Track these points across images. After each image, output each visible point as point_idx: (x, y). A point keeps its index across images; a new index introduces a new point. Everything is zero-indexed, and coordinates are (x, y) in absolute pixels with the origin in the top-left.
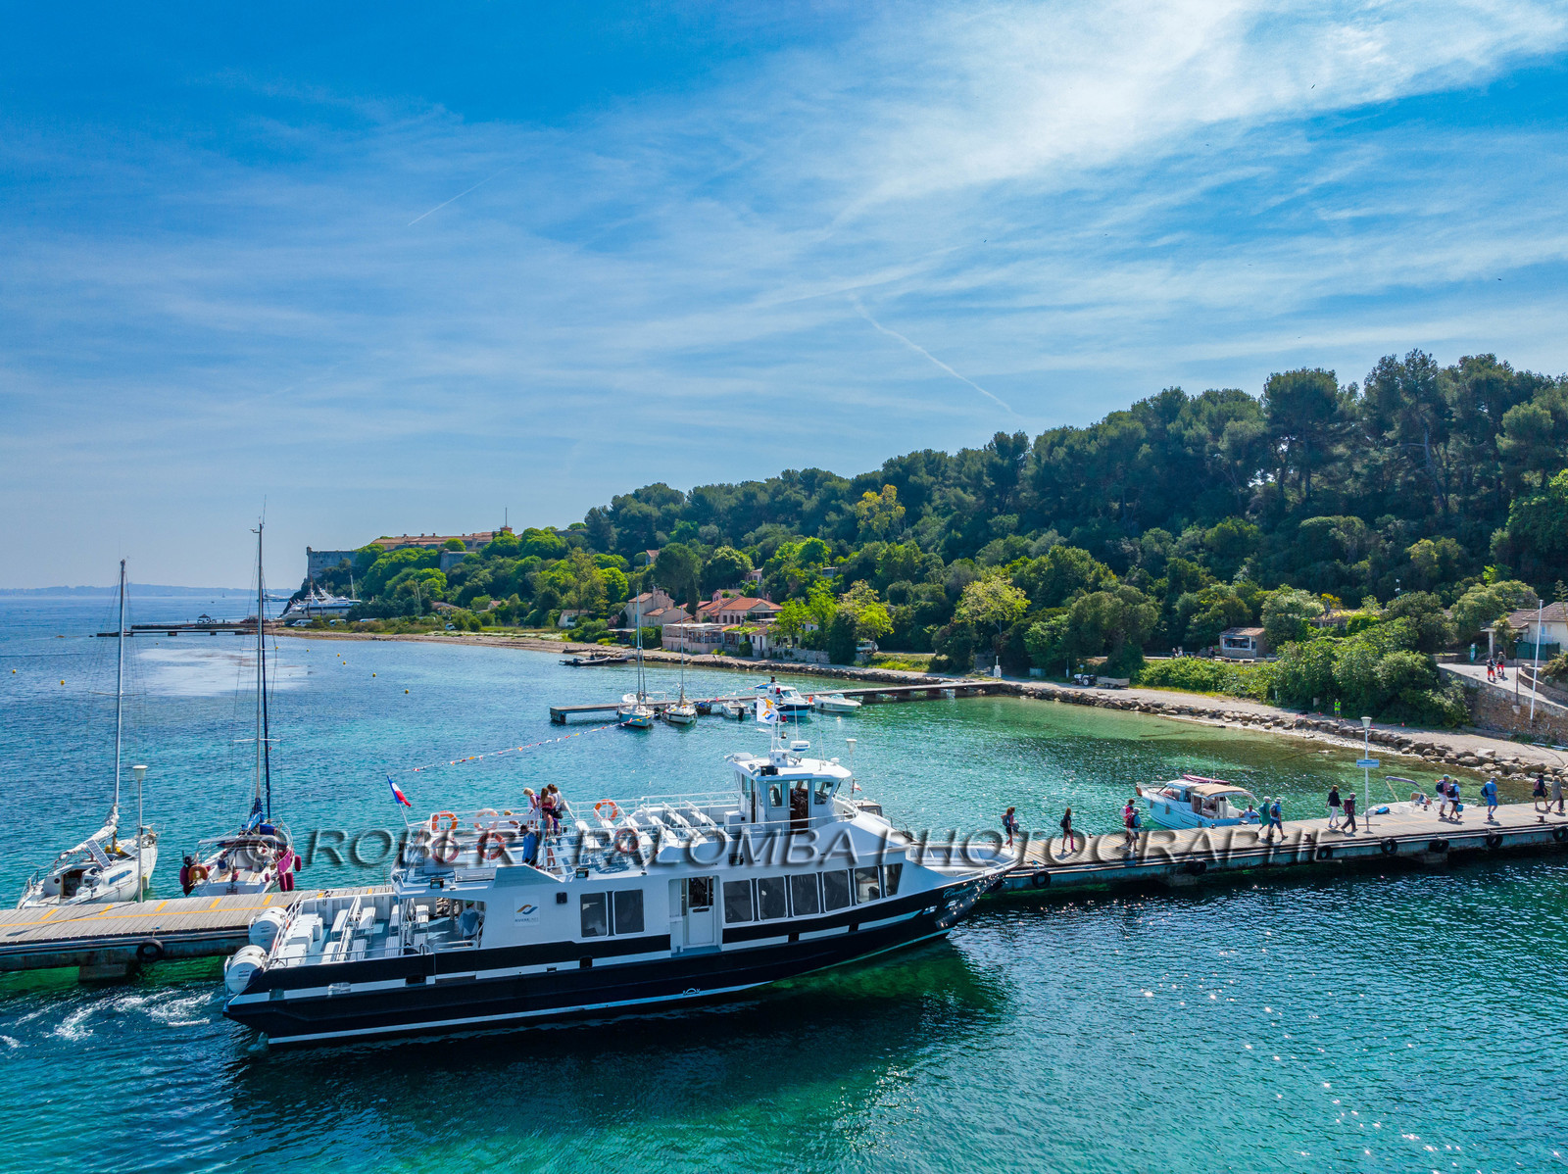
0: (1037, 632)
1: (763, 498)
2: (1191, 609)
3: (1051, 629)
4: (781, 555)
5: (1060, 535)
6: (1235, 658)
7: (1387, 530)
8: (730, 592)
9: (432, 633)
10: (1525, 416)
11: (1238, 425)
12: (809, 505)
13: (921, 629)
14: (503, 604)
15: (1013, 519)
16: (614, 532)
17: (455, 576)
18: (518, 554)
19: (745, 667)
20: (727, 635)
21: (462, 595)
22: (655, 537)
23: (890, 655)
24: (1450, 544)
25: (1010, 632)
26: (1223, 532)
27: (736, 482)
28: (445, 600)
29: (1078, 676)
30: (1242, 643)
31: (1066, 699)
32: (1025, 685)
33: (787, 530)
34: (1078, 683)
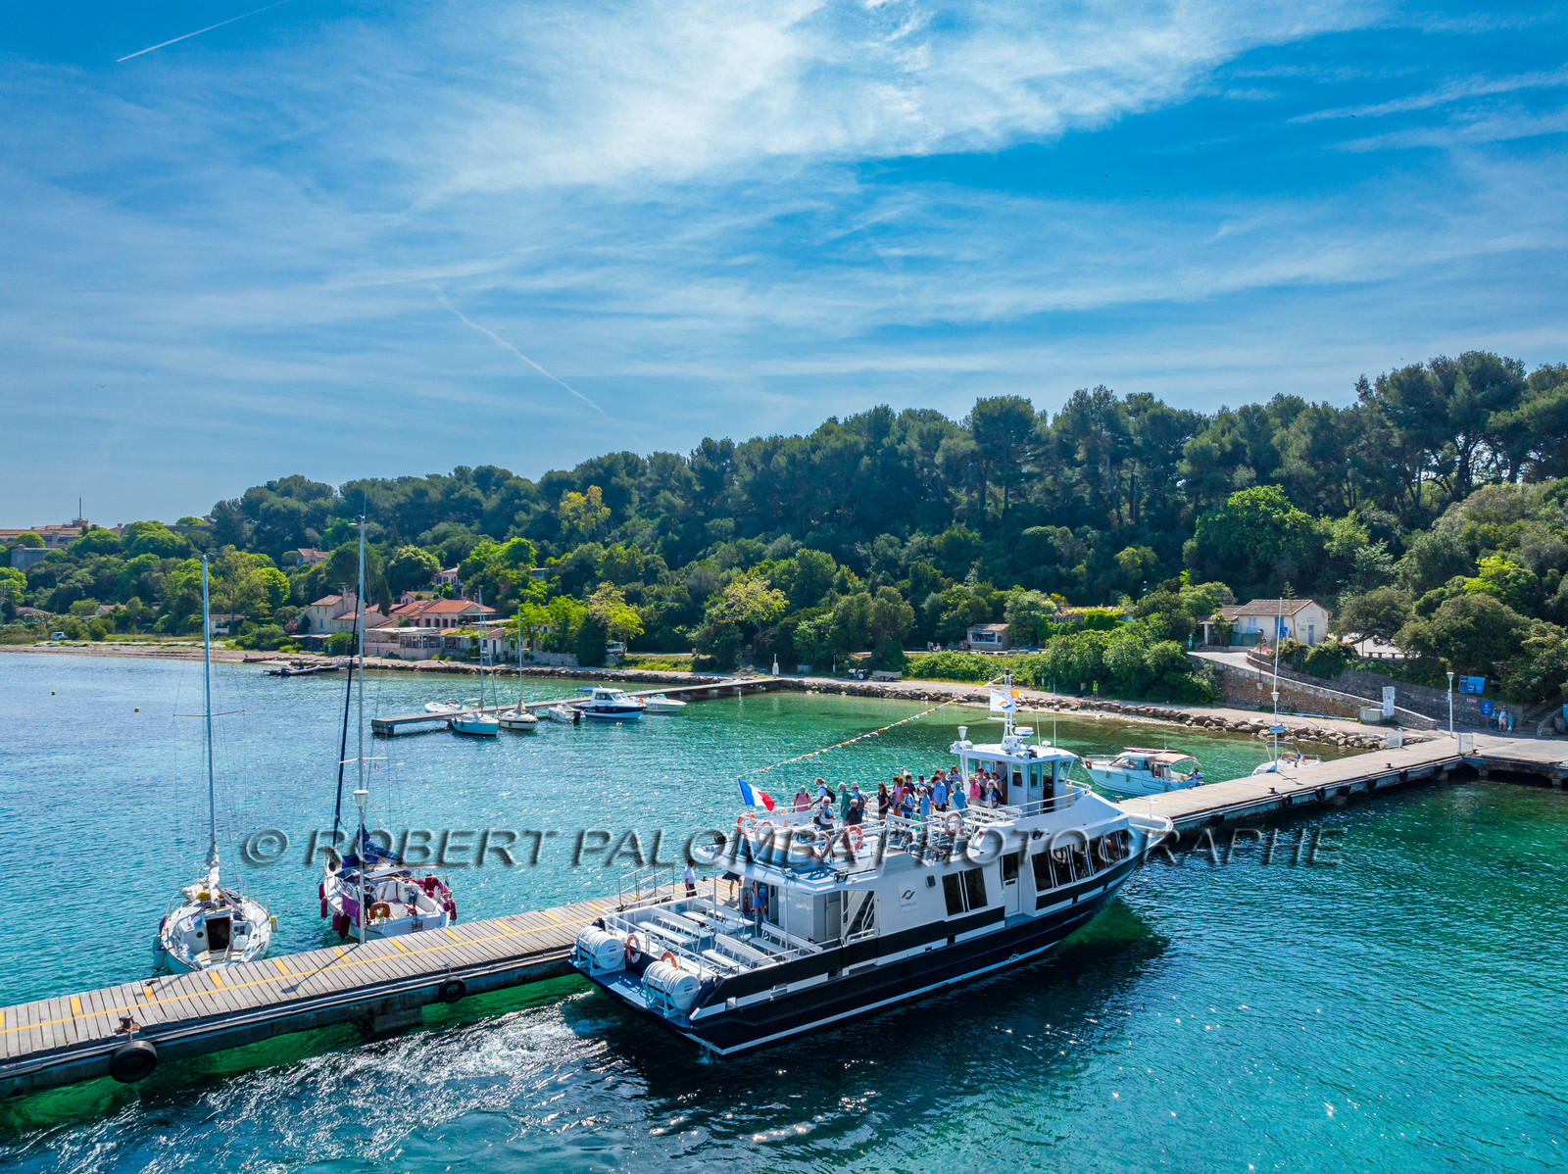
0: (804, 631)
1: (435, 495)
2: (939, 608)
3: (818, 627)
4: (477, 555)
5: (794, 539)
6: (989, 651)
7: (1086, 539)
8: (424, 594)
9: (45, 643)
10: (1201, 447)
11: (951, 442)
12: (490, 503)
13: (670, 630)
14: (117, 608)
15: (729, 523)
16: (248, 528)
17: (36, 575)
18: (121, 551)
19: (487, 673)
20: (447, 639)
21: (53, 599)
22: (303, 534)
23: (643, 656)
24: (1148, 551)
25: (773, 631)
26: (952, 539)
27: (391, 476)
28: (28, 604)
29: (853, 671)
30: (990, 637)
31: (852, 692)
32: (807, 681)
33: (467, 529)
34: (852, 677)
